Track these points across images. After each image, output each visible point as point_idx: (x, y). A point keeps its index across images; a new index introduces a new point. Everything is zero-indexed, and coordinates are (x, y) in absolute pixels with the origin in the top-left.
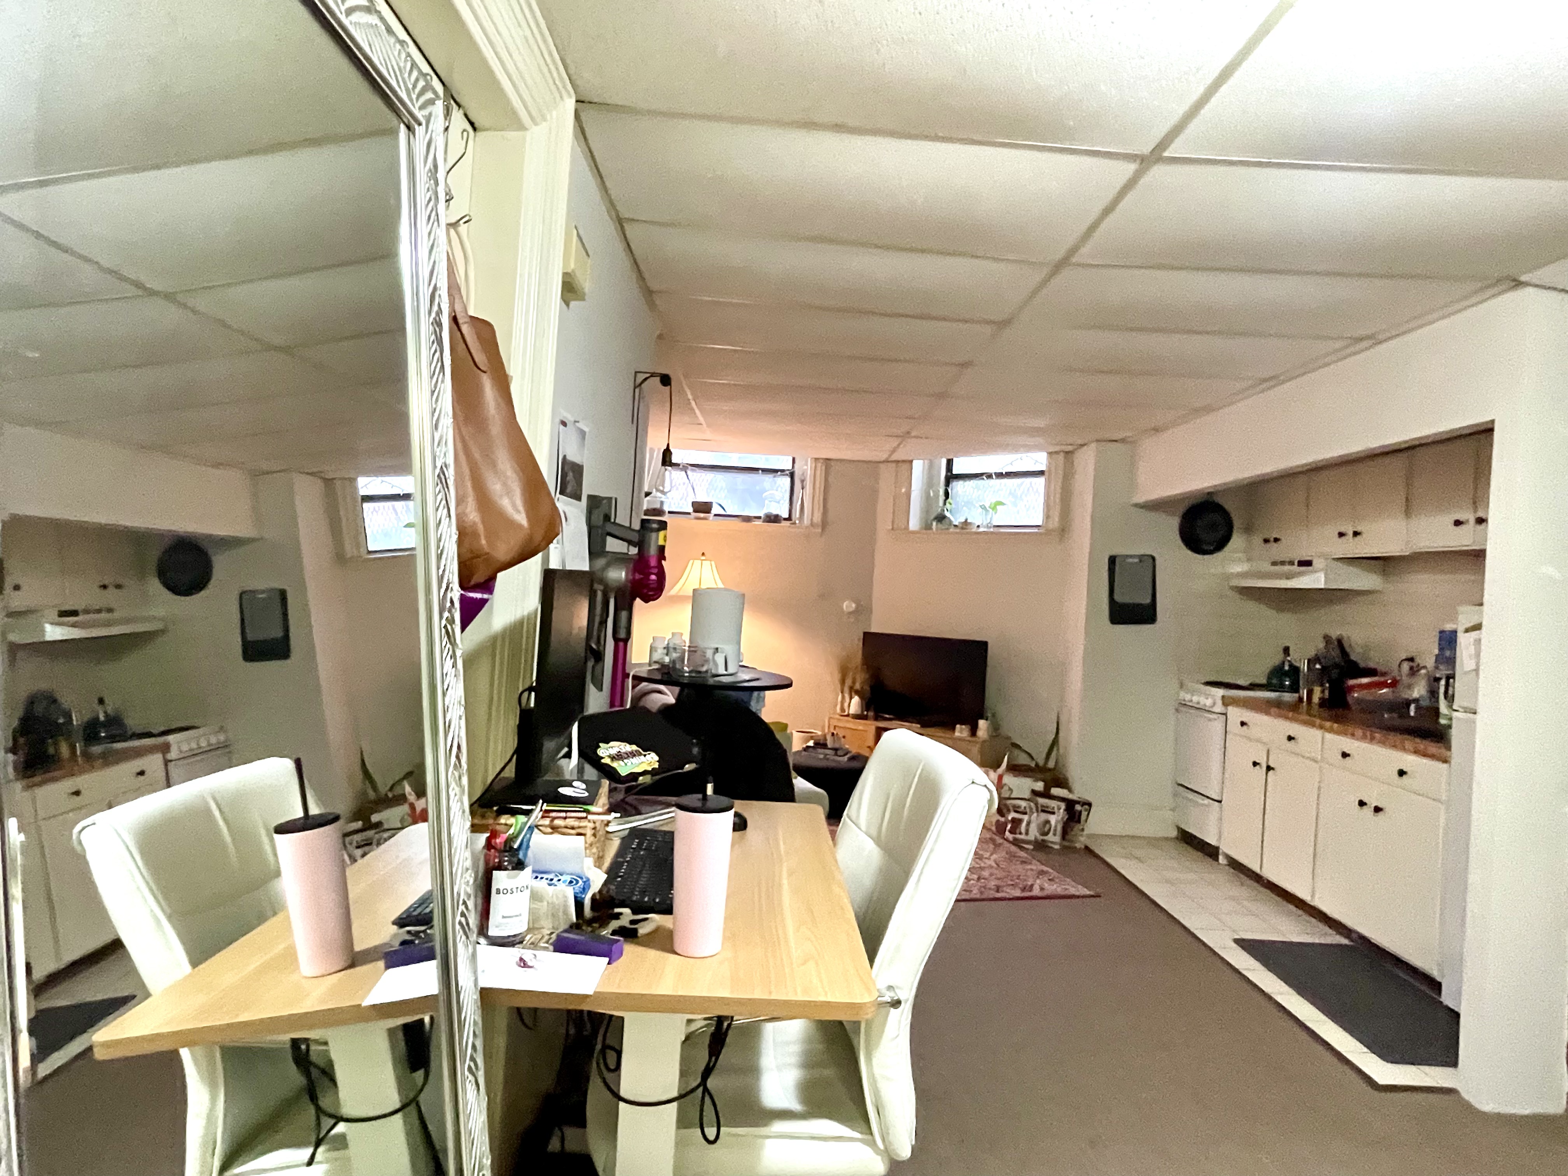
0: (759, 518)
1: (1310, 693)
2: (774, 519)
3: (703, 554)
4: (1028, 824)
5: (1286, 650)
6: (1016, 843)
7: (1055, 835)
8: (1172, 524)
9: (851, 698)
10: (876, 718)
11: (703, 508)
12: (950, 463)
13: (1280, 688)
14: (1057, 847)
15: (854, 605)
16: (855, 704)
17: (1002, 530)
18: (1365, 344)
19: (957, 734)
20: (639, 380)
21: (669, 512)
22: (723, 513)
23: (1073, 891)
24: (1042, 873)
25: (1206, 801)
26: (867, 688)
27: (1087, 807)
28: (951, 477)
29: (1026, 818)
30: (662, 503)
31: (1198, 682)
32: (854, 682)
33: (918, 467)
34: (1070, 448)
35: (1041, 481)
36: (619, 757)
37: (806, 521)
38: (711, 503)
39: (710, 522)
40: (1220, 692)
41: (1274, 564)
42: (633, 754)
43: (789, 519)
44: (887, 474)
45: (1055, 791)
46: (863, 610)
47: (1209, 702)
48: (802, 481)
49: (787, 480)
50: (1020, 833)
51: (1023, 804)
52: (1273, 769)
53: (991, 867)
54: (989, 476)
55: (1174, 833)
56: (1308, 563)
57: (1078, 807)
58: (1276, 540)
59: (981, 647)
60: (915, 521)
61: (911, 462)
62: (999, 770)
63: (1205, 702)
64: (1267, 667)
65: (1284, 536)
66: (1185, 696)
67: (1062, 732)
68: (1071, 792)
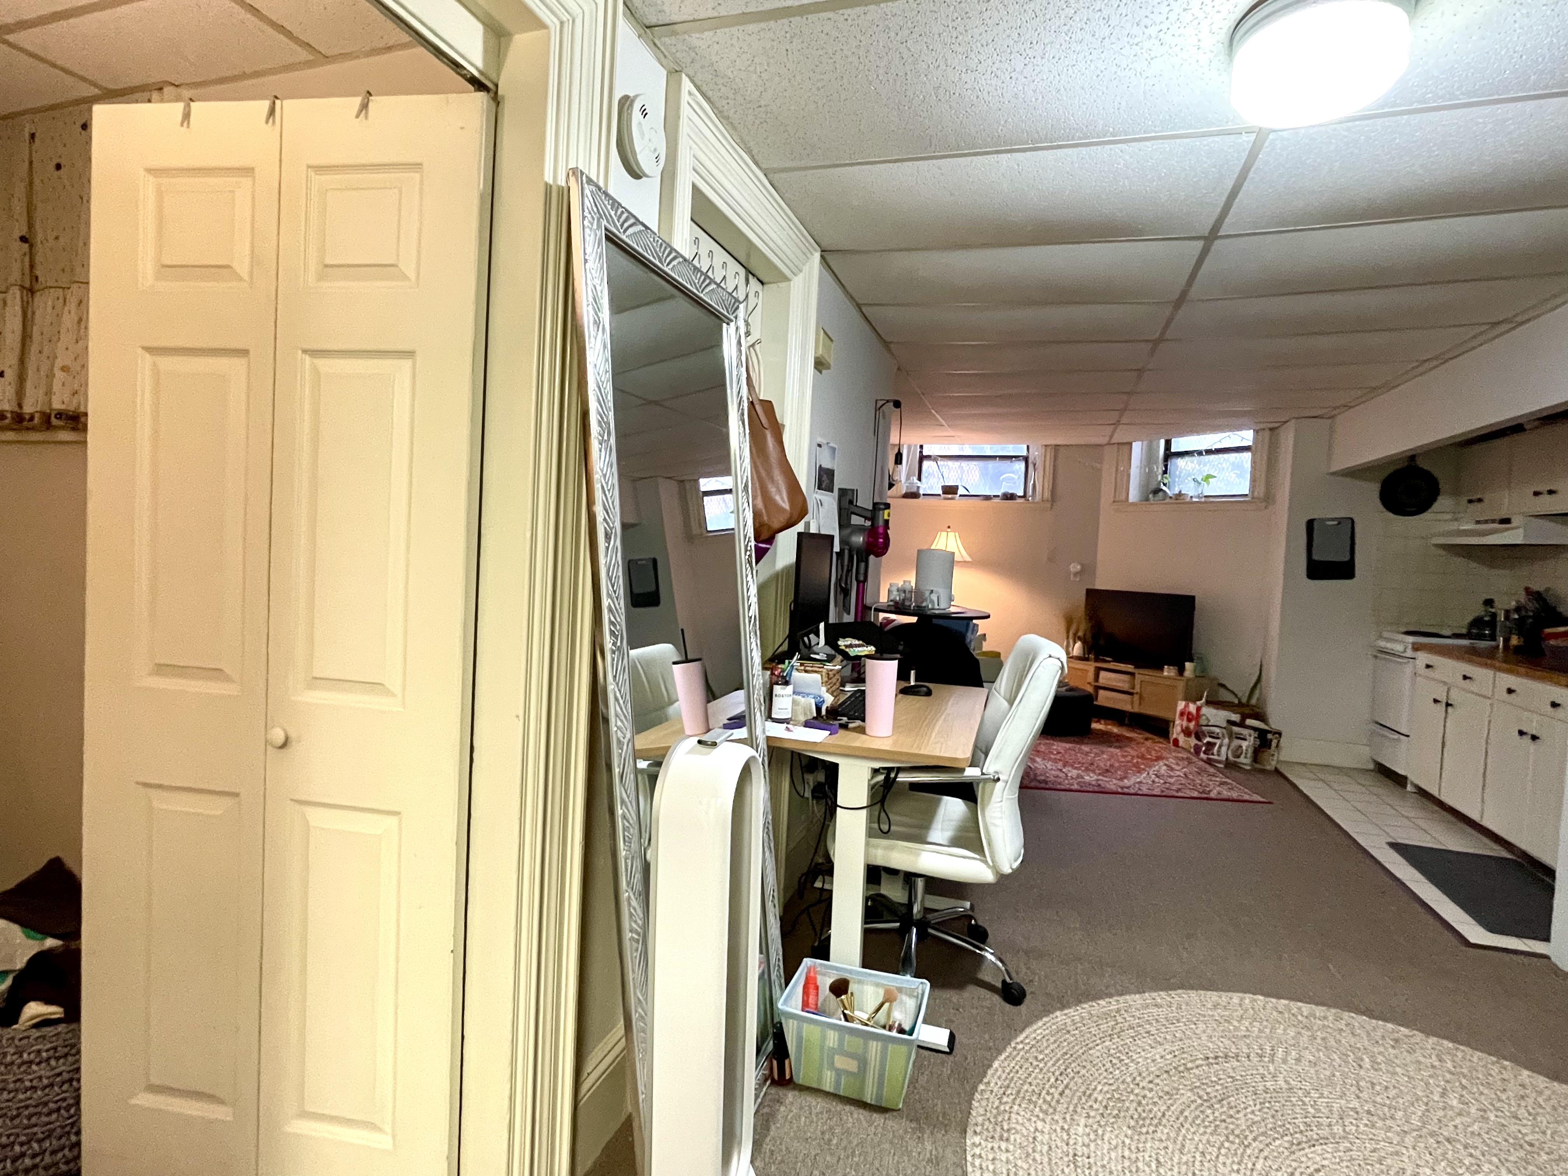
0: (998, 496)
1: (1507, 642)
2: (1010, 497)
3: (949, 527)
4: (1220, 747)
5: (1489, 603)
6: (1209, 762)
7: (1246, 757)
8: (1373, 489)
9: (1075, 643)
10: (1097, 660)
11: (951, 490)
12: (1168, 443)
13: (1479, 637)
14: (1248, 768)
15: (1079, 567)
16: (1077, 649)
17: (1212, 499)
18: (1506, 327)
19: (1165, 674)
20: (878, 406)
21: (924, 495)
22: (967, 493)
23: (1247, 797)
24: (1222, 783)
25: (1396, 736)
26: (1089, 636)
27: (1277, 736)
28: (1169, 455)
29: (1218, 742)
30: (918, 487)
31: (1398, 632)
32: (1077, 630)
33: (1137, 448)
34: (1275, 425)
35: (1247, 456)
36: (851, 646)
37: (1038, 498)
38: (958, 486)
39: (957, 503)
40: (1411, 639)
41: (1478, 522)
42: (859, 646)
43: (1024, 496)
44: (1108, 457)
45: (1249, 722)
46: (1088, 570)
47: (1401, 648)
48: (1035, 465)
49: (1022, 465)
50: (1213, 754)
51: (1217, 730)
52: (1451, 705)
53: (1179, 776)
54: (1200, 453)
55: (1371, 766)
56: (1507, 521)
57: (1270, 736)
58: (1480, 500)
59: (1189, 601)
60: (1134, 495)
61: (1130, 444)
62: (1199, 703)
63: (1399, 648)
64: (1469, 618)
65: (1487, 497)
66: (1382, 644)
67: (1263, 674)
68: (1268, 725)
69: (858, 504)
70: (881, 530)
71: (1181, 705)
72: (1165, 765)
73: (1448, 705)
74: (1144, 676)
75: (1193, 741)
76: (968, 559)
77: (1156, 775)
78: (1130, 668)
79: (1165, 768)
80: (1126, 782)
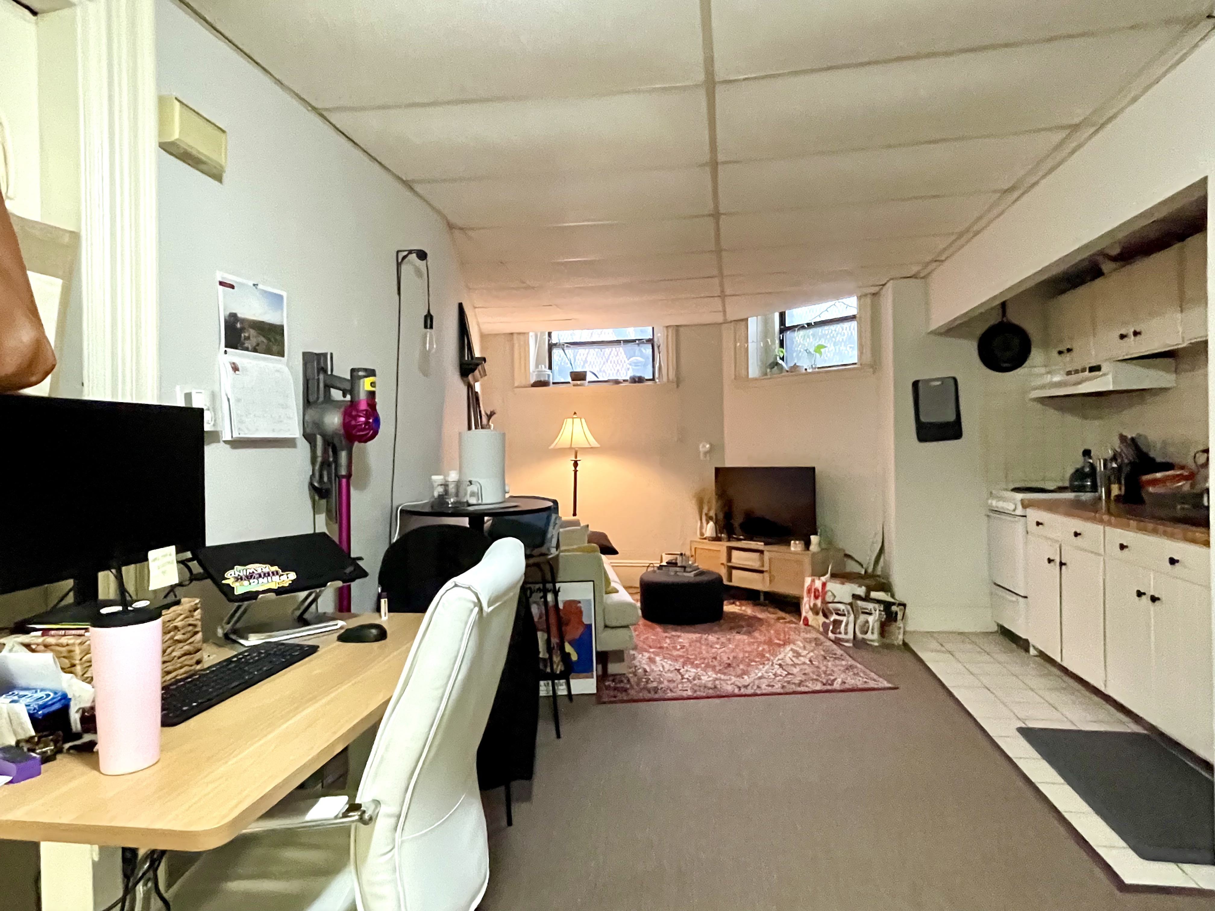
0: (626, 380)
1: (1108, 492)
2: (639, 380)
3: (575, 413)
4: (847, 625)
5: (1087, 453)
6: (837, 642)
7: (872, 633)
8: (971, 347)
9: (708, 523)
10: (729, 539)
11: (578, 377)
12: (782, 317)
13: (1081, 489)
14: (876, 644)
15: (708, 446)
16: (710, 529)
17: (825, 370)
19: (792, 549)
22: (595, 379)
23: (872, 684)
24: (850, 668)
25: (1014, 598)
27: (902, 607)
28: (784, 329)
29: (844, 619)
31: (1006, 490)
32: (709, 510)
33: (754, 325)
34: (875, 289)
35: (854, 324)
37: (665, 379)
38: (586, 372)
39: (585, 388)
40: (1019, 496)
41: (1069, 372)
43: (653, 379)
44: (727, 334)
45: (874, 595)
46: (716, 448)
47: (1011, 507)
48: (659, 347)
49: (649, 348)
50: (840, 633)
51: (843, 606)
52: (1065, 564)
53: (804, 663)
55: (995, 628)
56: (1098, 368)
57: (894, 608)
58: (1069, 350)
59: (811, 472)
60: (754, 371)
61: (747, 320)
62: (823, 579)
63: (1009, 506)
64: (1070, 471)
65: (1075, 346)
66: (994, 503)
67: (886, 544)
68: (893, 596)
69: (335, 373)
70: (365, 407)
71: (808, 581)
72: (792, 650)
73: (1062, 564)
74: (772, 552)
75: (821, 619)
76: (596, 445)
77: (780, 665)
78: (760, 545)
79: (790, 654)
80: (747, 680)
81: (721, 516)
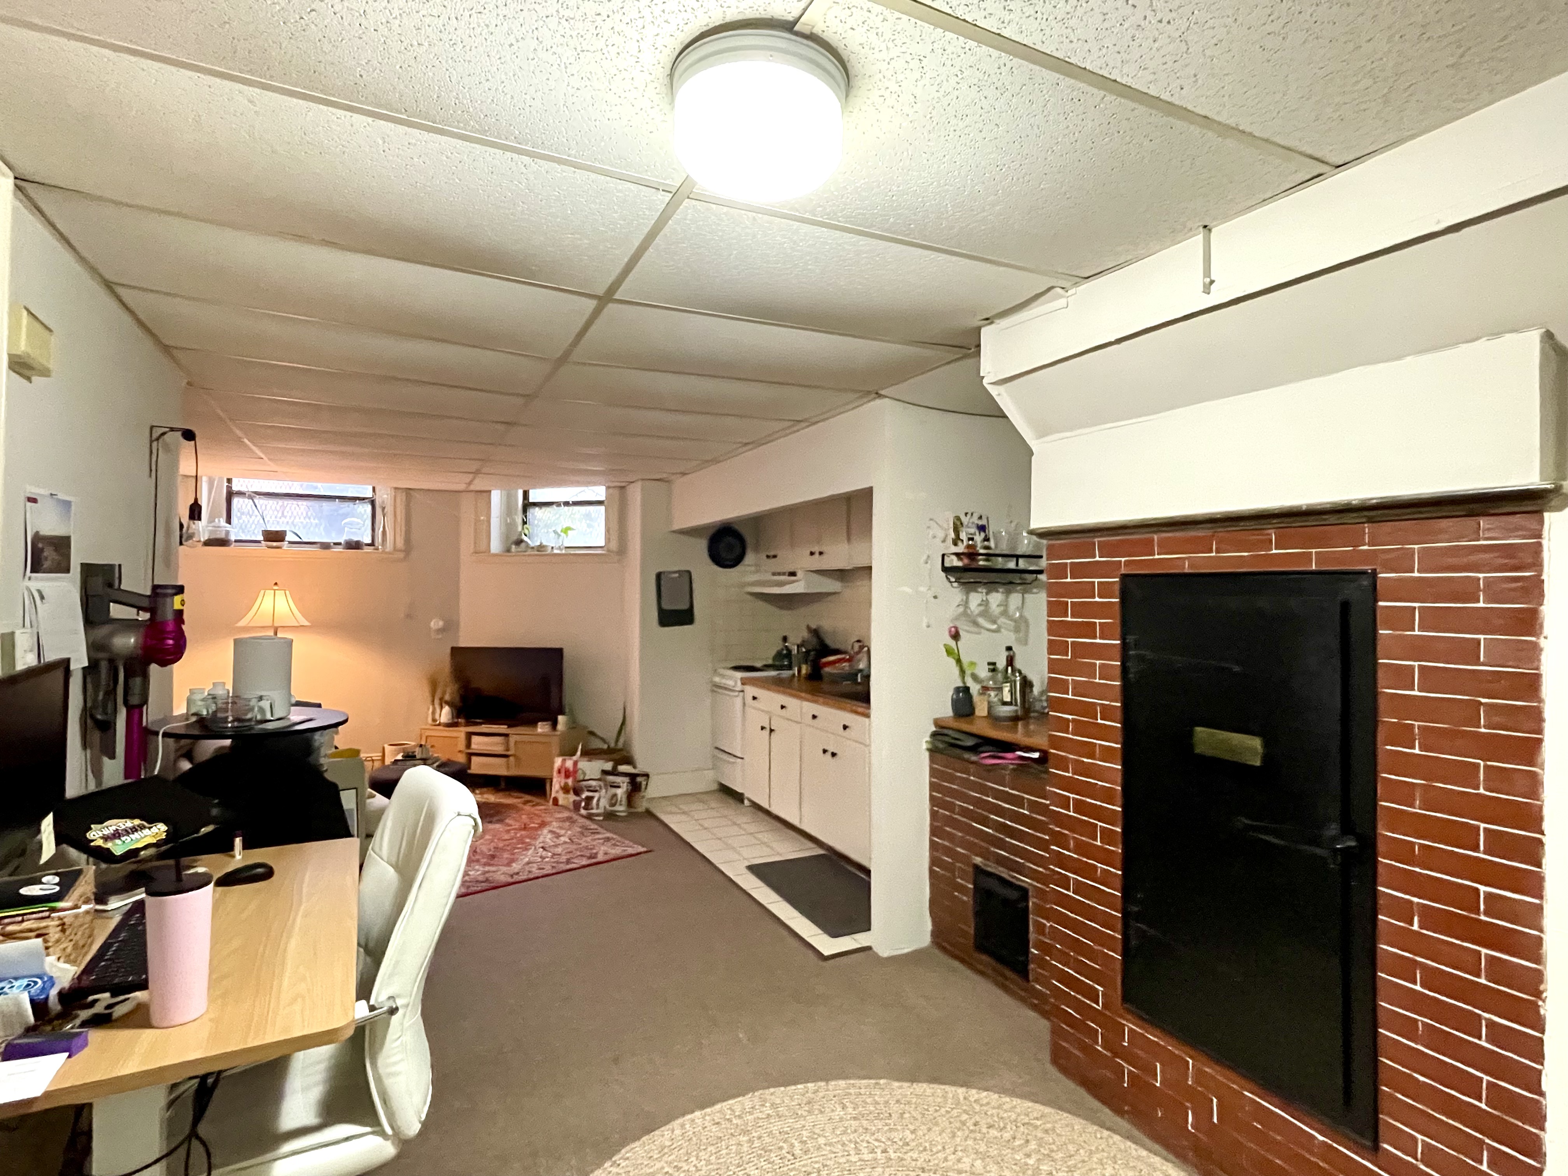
0: (339, 544)
1: (799, 671)
2: (354, 545)
3: (276, 584)
4: (598, 800)
5: (785, 639)
6: (589, 817)
7: (621, 804)
8: (702, 545)
9: (442, 708)
10: (468, 724)
11: (275, 537)
12: (526, 494)
13: (781, 668)
14: (624, 814)
15: (441, 623)
16: (445, 715)
17: (572, 552)
18: (804, 425)
19: (539, 730)
20: (155, 436)
21: (236, 541)
22: (298, 540)
23: (630, 851)
24: (608, 839)
25: (733, 759)
27: (646, 778)
28: (528, 505)
29: (596, 795)
30: (227, 533)
31: (727, 668)
32: (444, 693)
33: (496, 497)
34: (623, 484)
35: (601, 509)
36: (117, 835)
37: (389, 546)
38: (285, 531)
39: (285, 552)
40: (739, 675)
41: (774, 574)
42: (134, 830)
43: (372, 544)
44: (467, 505)
45: (622, 768)
46: (451, 626)
47: (732, 683)
48: (383, 509)
49: (369, 508)
50: (592, 808)
51: (593, 783)
52: (773, 731)
53: (565, 843)
54: (558, 504)
55: (715, 787)
56: (793, 574)
57: (639, 779)
58: (775, 556)
59: (558, 653)
60: (496, 545)
61: (490, 491)
62: (575, 758)
63: (730, 683)
64: (773, 652)
65: (779, 553)
66: (717, 679)
67: (628, 719)
68: (635, 767)
69: (122, 587)
70: (170, 627)
71: (558, 762)
72: (551, 831)
73: (771, 731)
74: (518, 734)
75: (572, 797)
76: (307, 623)
77: (542, 848)
78: (502, 729)
79: (550, 836)
80: (516, 867)
81: (457, 699)
